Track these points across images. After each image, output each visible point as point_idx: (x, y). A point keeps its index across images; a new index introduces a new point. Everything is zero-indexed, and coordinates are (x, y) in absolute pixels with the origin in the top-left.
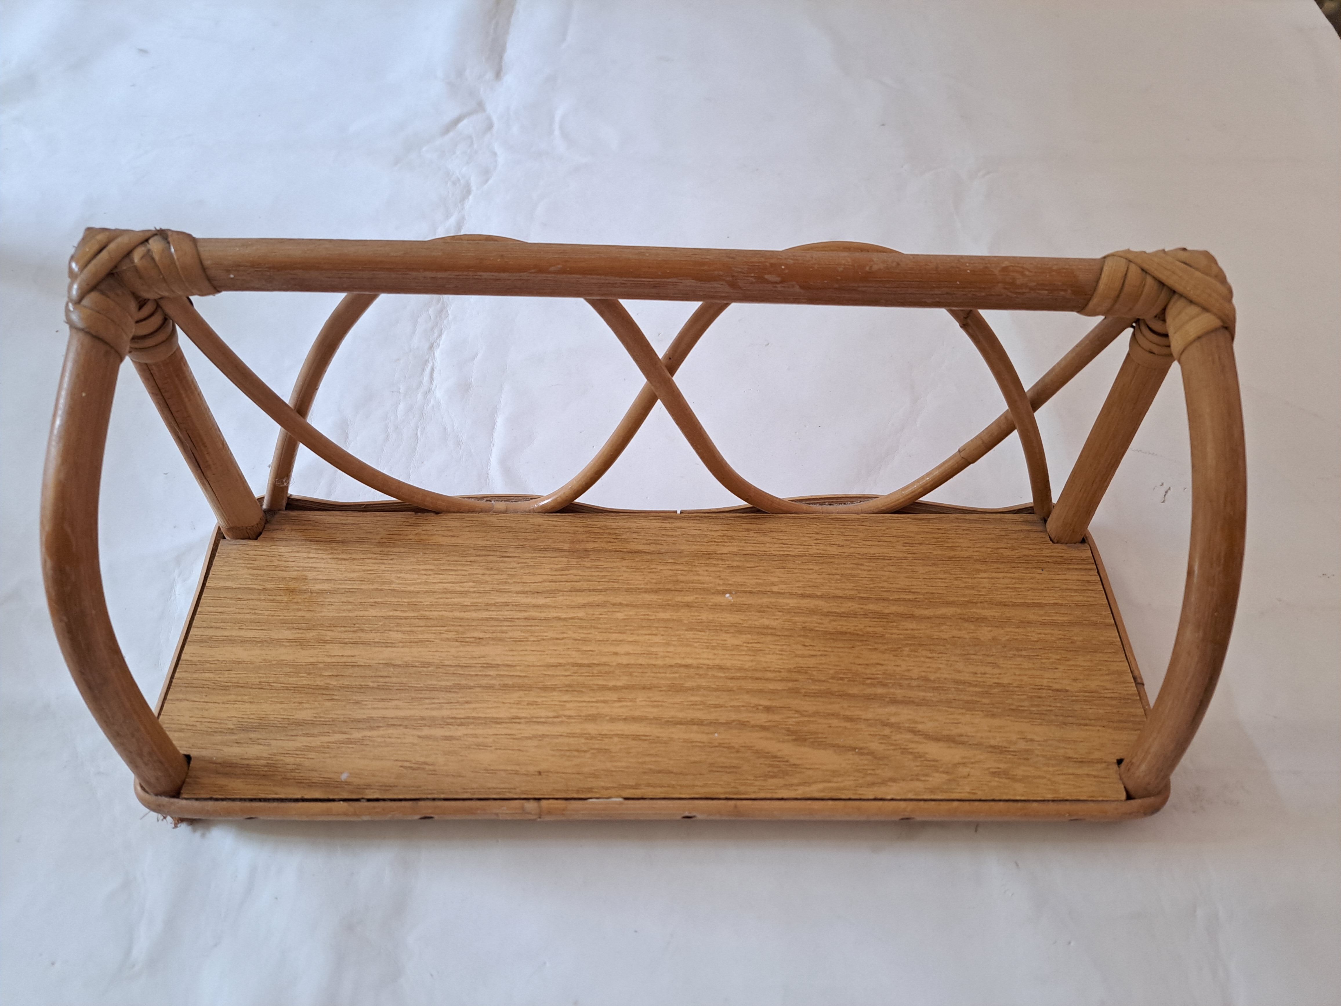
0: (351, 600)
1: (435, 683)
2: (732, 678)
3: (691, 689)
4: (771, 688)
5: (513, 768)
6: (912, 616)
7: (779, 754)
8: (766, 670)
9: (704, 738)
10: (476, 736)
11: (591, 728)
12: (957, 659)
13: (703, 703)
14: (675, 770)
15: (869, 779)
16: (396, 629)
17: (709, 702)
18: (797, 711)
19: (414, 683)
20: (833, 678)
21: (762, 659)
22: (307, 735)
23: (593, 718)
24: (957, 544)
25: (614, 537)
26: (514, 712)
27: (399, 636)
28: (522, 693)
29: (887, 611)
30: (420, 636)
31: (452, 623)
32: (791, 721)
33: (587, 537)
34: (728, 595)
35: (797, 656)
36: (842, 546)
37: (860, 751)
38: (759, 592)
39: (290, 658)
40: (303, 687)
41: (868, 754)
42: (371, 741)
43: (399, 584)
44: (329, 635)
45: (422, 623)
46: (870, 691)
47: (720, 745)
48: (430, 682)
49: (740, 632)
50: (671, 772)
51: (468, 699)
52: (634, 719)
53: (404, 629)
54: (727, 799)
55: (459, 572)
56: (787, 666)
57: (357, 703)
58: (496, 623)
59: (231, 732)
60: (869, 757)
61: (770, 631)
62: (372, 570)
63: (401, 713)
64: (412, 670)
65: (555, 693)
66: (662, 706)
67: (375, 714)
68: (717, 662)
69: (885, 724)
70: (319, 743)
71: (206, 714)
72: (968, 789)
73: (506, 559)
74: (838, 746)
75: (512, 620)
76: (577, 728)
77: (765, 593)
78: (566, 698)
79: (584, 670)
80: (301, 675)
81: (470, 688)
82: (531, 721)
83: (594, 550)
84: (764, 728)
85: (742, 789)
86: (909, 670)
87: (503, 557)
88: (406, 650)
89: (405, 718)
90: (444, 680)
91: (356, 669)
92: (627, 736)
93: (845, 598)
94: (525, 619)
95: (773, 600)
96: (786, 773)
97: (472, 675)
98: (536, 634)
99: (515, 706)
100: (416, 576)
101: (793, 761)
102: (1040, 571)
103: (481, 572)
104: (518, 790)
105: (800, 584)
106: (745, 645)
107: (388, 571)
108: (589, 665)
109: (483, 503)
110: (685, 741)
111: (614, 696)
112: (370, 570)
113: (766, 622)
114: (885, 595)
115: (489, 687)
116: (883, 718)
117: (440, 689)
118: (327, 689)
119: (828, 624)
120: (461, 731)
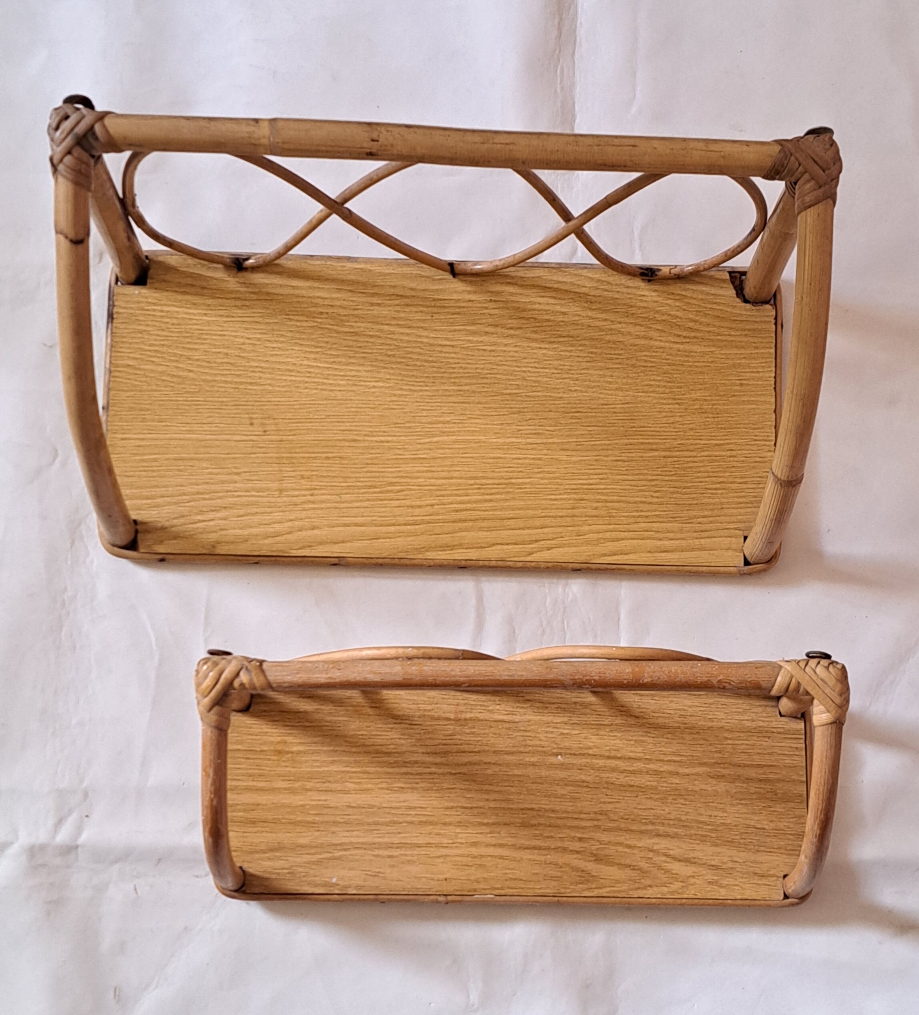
1: (378, 819)
2: (560, 818)
3: (534, 825)
4: (584, 825)
5: (430, 876)
6: (677, 774)
7: (585, 869)
8: (581, 813)
9: (542, 858)
10: (406, 855)
11: (474, 851)
12: (700, 805)
13: (541, 835)
14: (524, 879)
15: (637, 885)
16: (349, 780)
17: (545, 835)
18: (598, 841)
19: (366, 820)
20: (622, 818)
21: (579, 805)
22: (308, 854)
23: (475, 844)
24: (715, 717)
25: (483, 708)
26: (428, 839)
27: (352, 786)
28: (431, 827)
29: (661, 769)
30: (366, 786)
31: (384, 776)
32: (593, 848)
33: (465, 708)
34: (559, 757)
35: (600, 803)
36: (637, 717)
37: (633, 868)
38: (580, 754)
39: (288, 801)
40: (300, 822)
41: (638, 870)
42: (346, 858)
43: (346, 746)
44: (309, 785)
45: (365, 775)
46: (643, 828)
47: (550, 863)
48: (375, 819)
49: (566, 785)
50: (521, 880)
51: (400, 831)
52: (500, 845)
53: (354, 780)
54: (553, 896)
55: (383, 736)
56: (594, 810)
57: (333, 833)
58: (411, 777)
59: (263, 851)
60: (638, 872)
61: (585, 784)
63: (361, 840)
64: (364, 810)
65: (451, 827)
66: (516, 837)
67: (345, 840)
68: (551, 807)
69: (650, 850)
70: (315, 860)
71: (246, 840)
72: (693, 892)
74: (620, 864)
75: (421, 774)
76: (466, 851)
77: (583, 755)
78: (458, 830)
79: (468, 811)
80: (297, 813)
81: (399, 823)
82: (439, 846)
83: (470, 719)
84: (578, 852)
85: (563, 890)
86: (669, 813)
87: (410, 724)
88: (358, 796)
89: (363, 843)
90: (383, 818)
91: (329, 809)
92: (496, 856)
93: (635, 759)
94: (429, 773)
95: (589, 761)
96: (588, 881)
97: (400, 814)
98: (437, 785)
99: (428, 835)
100: (356, 739)
101: (593, 873)
102: (766, 739)
103: (398, 736)
104: (434, 889)
105: (607, 748)
106: (568, 794)
108: (471, 808)
111: (486, 830)
113: (583, 777)
114: (662, 757)
115: (412, 823)
116: (650, 847)
117: (382, 824)
118: (314, 823)
119: (623, 779)
120: (398, 852)
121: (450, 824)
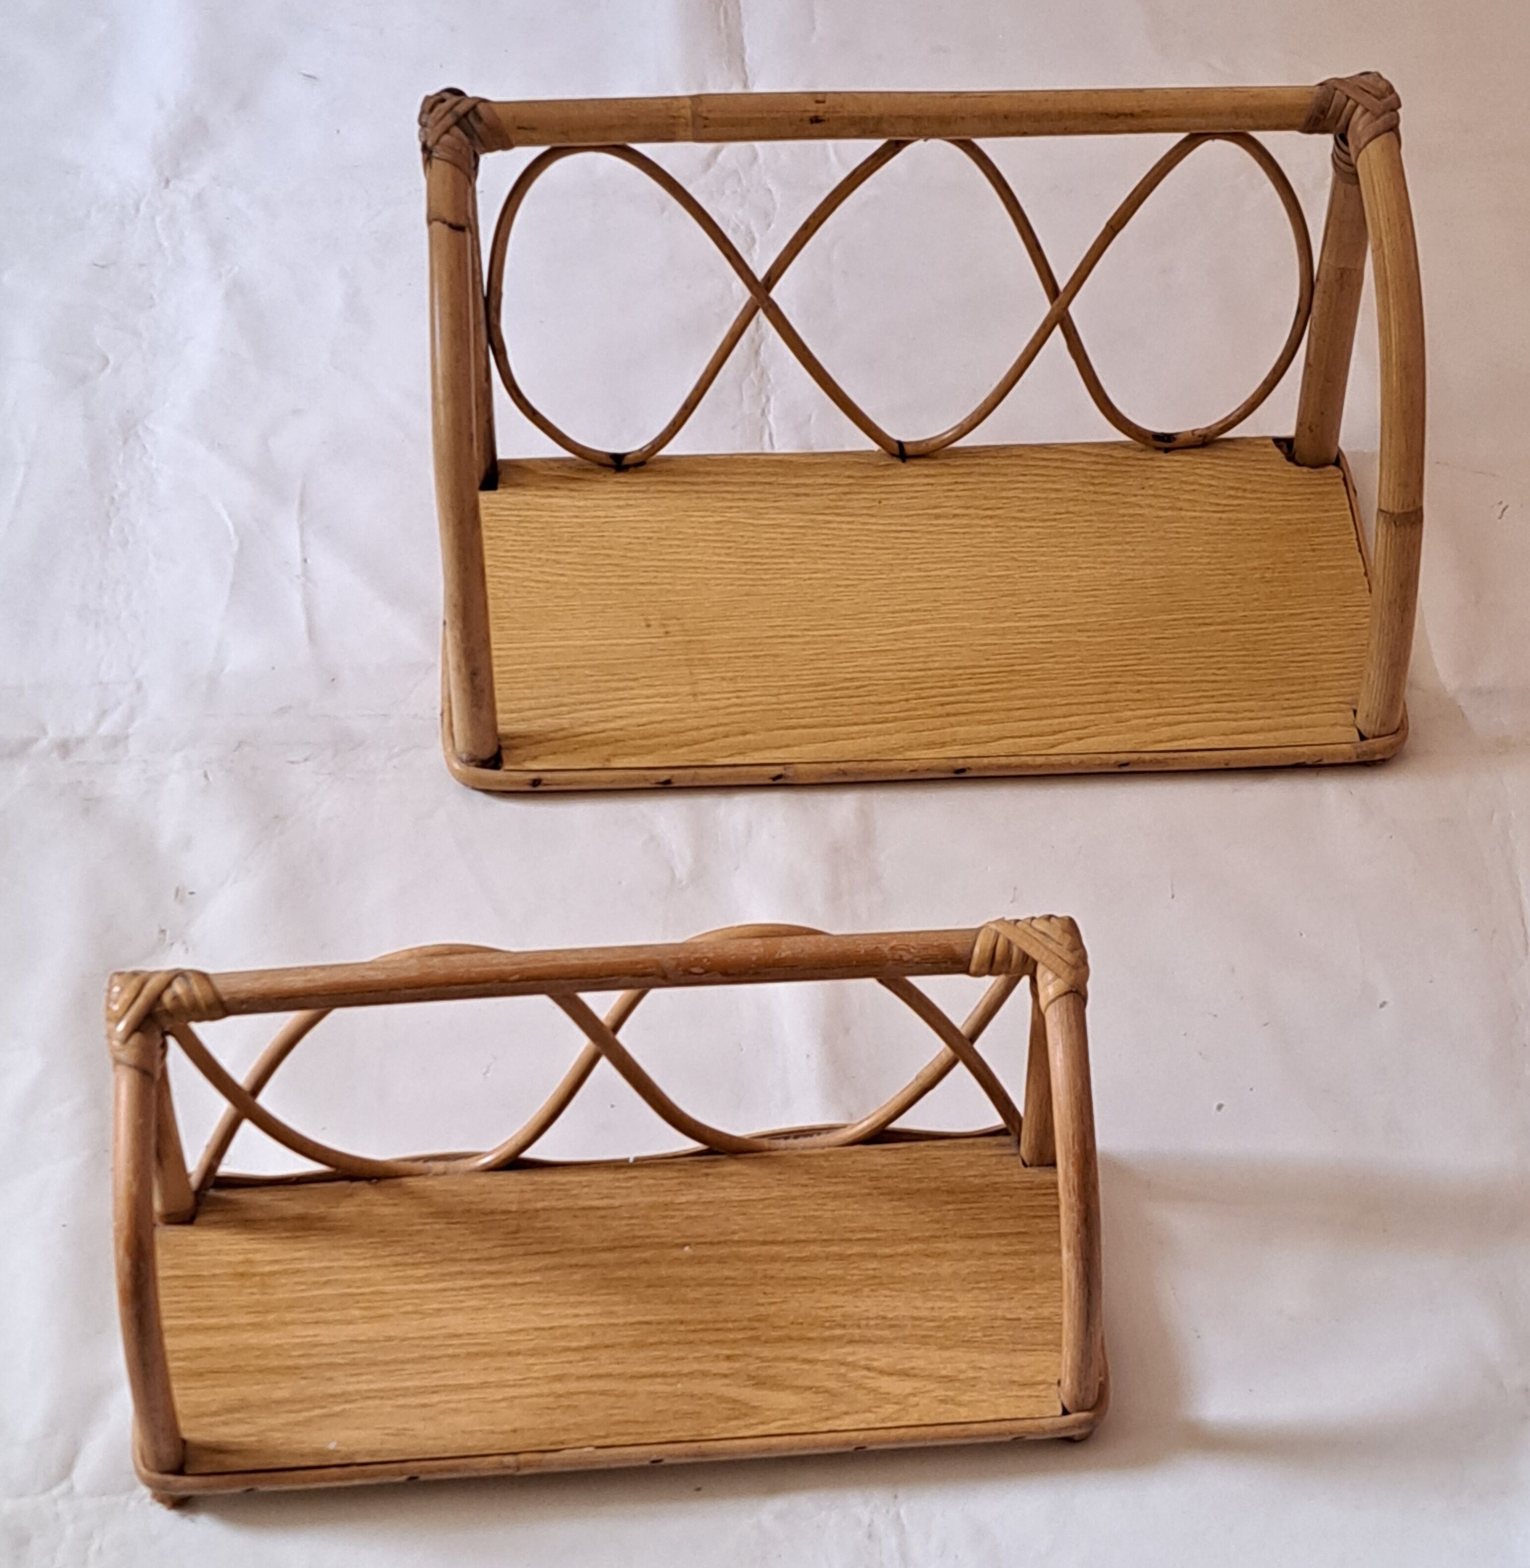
1: (401, 1355)
2: (694, 1331)
3: (653, 1344)
4: (734, 1337)
5: (489, 1428)
6: (874, 1256)
7: (740, 1398)
8: (726, 1321)
9: (669, 1389)
10: (449, 1402)
11: (558, 1387)
12: (916, 1295)
13: (665, 1357)
14: (641, 1419)
15: (824, 1414)
16: (353, 1305)
17: (671, 1356)
18: (758, 1358)
19: (381, 1357)
20: (794, 1323)
21: (722, 1310)
22: (290, 1411)
23: (560, 1378)
25: (564, 1193)
26: (483, 1378)
27: (359, 1313)
28: (486, 1360)
29: (849, 1252)
30: (380, 1311)
32: (751, 1367)
34: (687, 1249)
35: (757, 1305)
36: (806, 1186)
37: (818, 1390)
38: (719, 1242)
39: (255, 1341)
40: (275, 1368)
41: (824, 1392)
42: (351, 1413)
45: (379, 1298)
46: (827, 1333)
47: (683, 1394)
48: (397, 1355)
49: (701, 1285)
50: (638, 1422)
51: (437, 1369)
52: (600, 1376)
53: (362, 1305)
56: (747, 1316)
57: (330, 1379)
58: (452, 1293)
59: (215, 1414)
60: (825, 1395)
61: (731, 1282)
63: (373, 1386)
64: (378, 1345)
65: (520, 1358)
66: (625, 1362)
67: (349, 1388)
68: (677, 1317)
69: (843, 1364)
70: (301, 1419)
72: (915, 1416)
74: (797, 1387)
76: (545, 1389)
77: (725, 1242)
78: (532, 1360)
79: (545, 1333)
80: (271, 1357)
81: (437, 1358)
82: (501, 1385)
84: (726, 1376)
85: (705, 1431)
86: (867, 1311)
88: (369, 1326)
89: (379, 1391)
90: (410, 1352)
91: (322, 1348)
92: (594, 1392)
96: (746, 1415)
97: (436, 1346)
99: (483, 1372)
101: (753, 1403)
102: (1008, 1198)
104: (495, 1447)
105: (761, 1231)
106: (705, 1297)
108: (551, 1328)
109: (420, 1166)
110: (650, 1392)
111: (577, 1356)
113: (727, 1273)
114: (848, 1235)
115: (454, 1356)
116: (839, 1358)
117: (408, 1361)
118: (298, 1369)
119: (789, 1270)
120: (435, 1398)
121: (518, 1353)
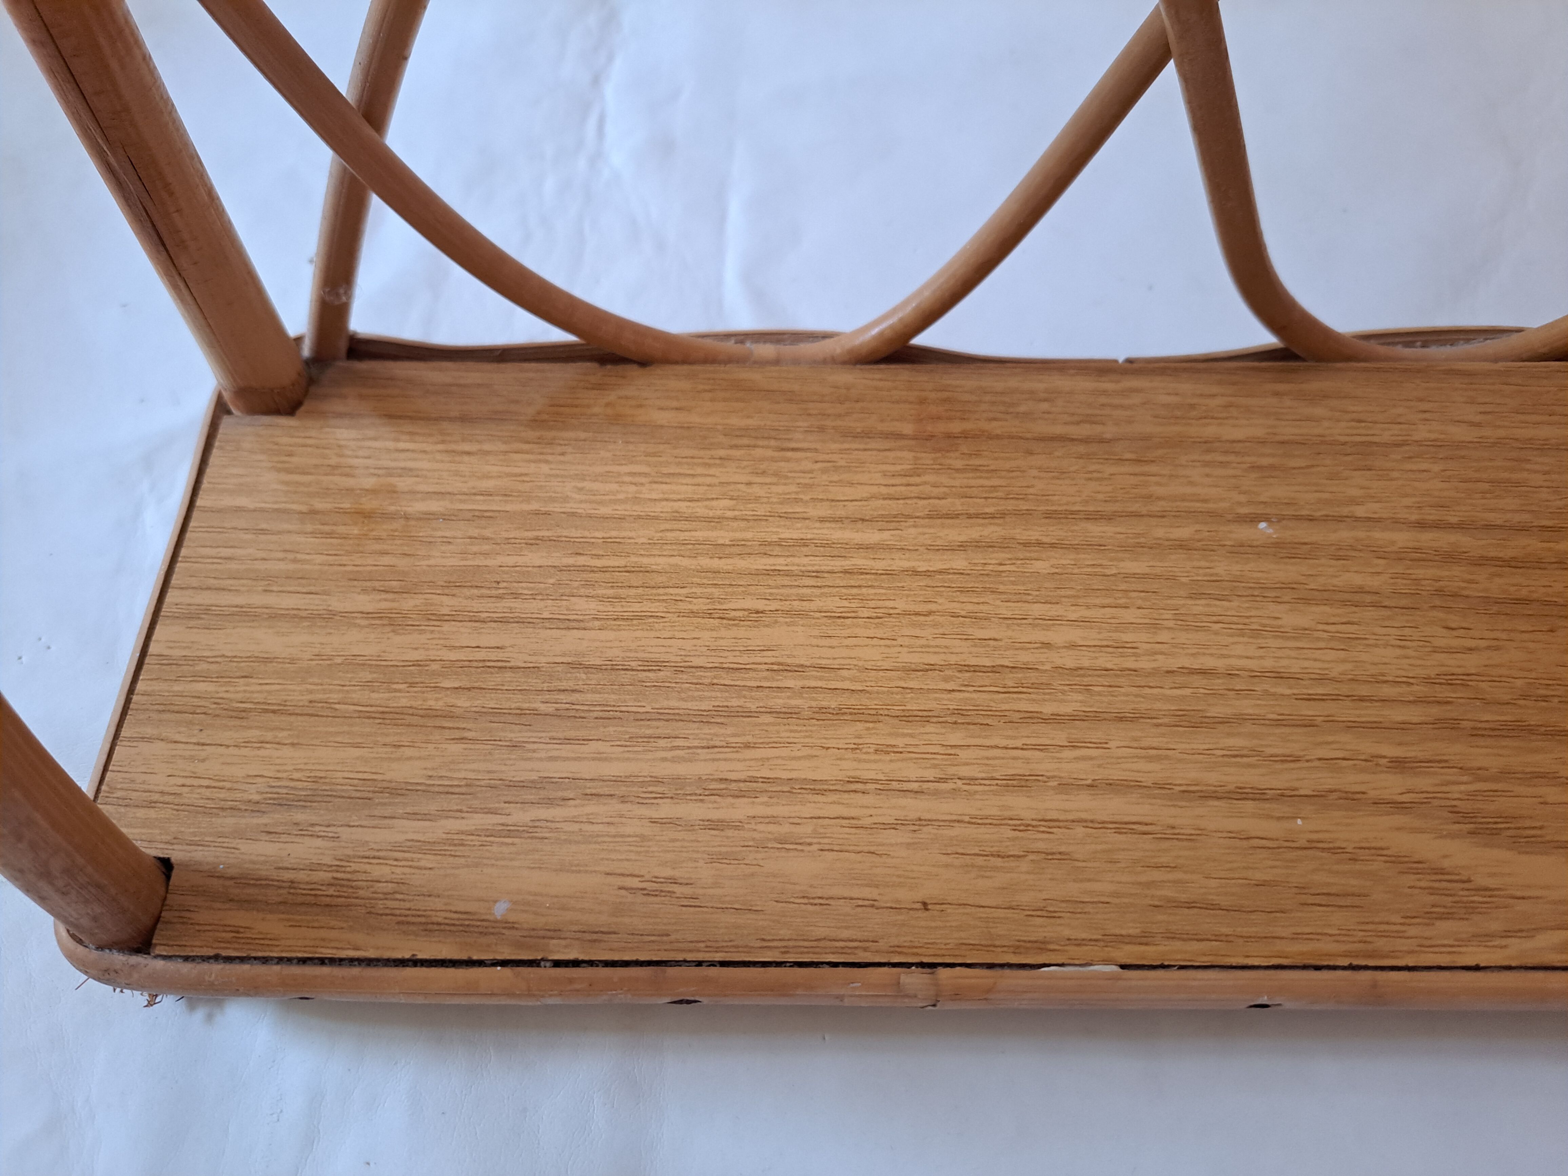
0: (487, 533)
1: (673, 703)
2: (1309, 699)
3: (1224, 721)
4: (1400, 718)
5: (867, 893)
7: (1445, 864)
8: (1378, 680)
10: (773, 820)
11: (1020, 805)
13: (1255, 751)
14: (1222, 902)
16: (582, 591)
17: (1270, 751)
18: (1464, 769)
19: (631, 706)
20: (1525, 697)
21: (1364, 657)
22: (414, 816)
23: (1021, 783)
25: (1002, 408)
26: (849, 767)
27: (592, 606)
28: (860, 726)
30: (636, 607)
31: (698, 580)
32: (1456, 791)
33: (947, 410)
34: (1263, 525)
35: (1436, 650)
36: (1478, 425)
38: (1326, 519)
39: (370, 650)
40: (401, 712)
42: (551, 830)
43: (581, 502)
44: (446, 604)
45: (635, 580)
47: (1312, 846)
48: (666, 704)
49: (1307, 601)
50: (1213, 907)
51: (749, 739)
52: (1112, 786)
53: (600, 592)
54: (1352, 967)
55: (700, 480)
56: (1422, 672)
57: (515, 746)
58: (786, 581)
59: (255, 808)
61: (1367, 598)
62: (526, 475)
63: (611, 770)
64: (626, 677)
65: (930, 728)
66: (1167, 757)
67: (556, 770)
68: (1268, 664)
70: (440, 835)
71: (200, 768)
73: (789, 454)
75: (817, 574)
76: (990, 805)
77: (1340, 519)
78: (956, 737)
79: (985, 679)
80: (395, 686)
81: (749, 714)
82: (888, 788)
83: (965, 435)
85: (1381, 944)
87: (783, 450)
88: (610, 635)
89: (617, 780)
90: (693, 699)
91: (508, 675)
92: (1102, 824)
93: (1511, 528)
94: (846, 572)
95: (1361, 534)
96: (1471, 908)
97: (751, 688)
98: (872, 604)
99: (849, 755)
100: (614, 487)
101: (1481, 881)
103: (745, 478)
104: (882, 945)
105: (1409, 502)
106: (1321, 627)
107: (557, 476)
108: (995, 669)
109: (730, 346)
110: (1234, 835)
111: (1060, 736)
112: (521, 475)
113: (1358, 580)
115: (790, 714)
117: (688, 718)
118: (451, 716)
119: (1488, 583)
120: (741, 809)
121: (925, 718)
